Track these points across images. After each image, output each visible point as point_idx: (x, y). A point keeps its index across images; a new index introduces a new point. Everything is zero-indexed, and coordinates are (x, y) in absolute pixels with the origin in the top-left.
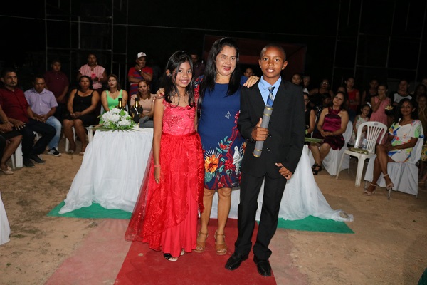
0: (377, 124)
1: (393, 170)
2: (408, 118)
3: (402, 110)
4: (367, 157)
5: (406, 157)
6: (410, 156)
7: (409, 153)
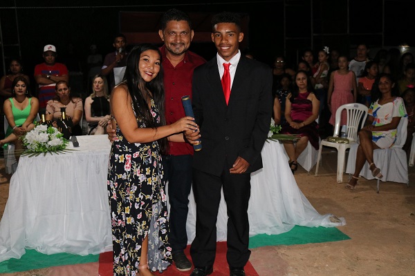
0: (357, 107)
1: (379, 159)
2: (388, 96)
3: (380, 87)
4: (348, 146)
5: (392, 141)
6: (396, 139)
7: (394, 137)
